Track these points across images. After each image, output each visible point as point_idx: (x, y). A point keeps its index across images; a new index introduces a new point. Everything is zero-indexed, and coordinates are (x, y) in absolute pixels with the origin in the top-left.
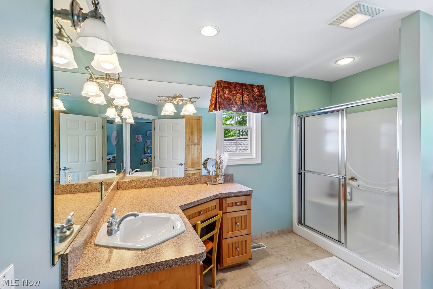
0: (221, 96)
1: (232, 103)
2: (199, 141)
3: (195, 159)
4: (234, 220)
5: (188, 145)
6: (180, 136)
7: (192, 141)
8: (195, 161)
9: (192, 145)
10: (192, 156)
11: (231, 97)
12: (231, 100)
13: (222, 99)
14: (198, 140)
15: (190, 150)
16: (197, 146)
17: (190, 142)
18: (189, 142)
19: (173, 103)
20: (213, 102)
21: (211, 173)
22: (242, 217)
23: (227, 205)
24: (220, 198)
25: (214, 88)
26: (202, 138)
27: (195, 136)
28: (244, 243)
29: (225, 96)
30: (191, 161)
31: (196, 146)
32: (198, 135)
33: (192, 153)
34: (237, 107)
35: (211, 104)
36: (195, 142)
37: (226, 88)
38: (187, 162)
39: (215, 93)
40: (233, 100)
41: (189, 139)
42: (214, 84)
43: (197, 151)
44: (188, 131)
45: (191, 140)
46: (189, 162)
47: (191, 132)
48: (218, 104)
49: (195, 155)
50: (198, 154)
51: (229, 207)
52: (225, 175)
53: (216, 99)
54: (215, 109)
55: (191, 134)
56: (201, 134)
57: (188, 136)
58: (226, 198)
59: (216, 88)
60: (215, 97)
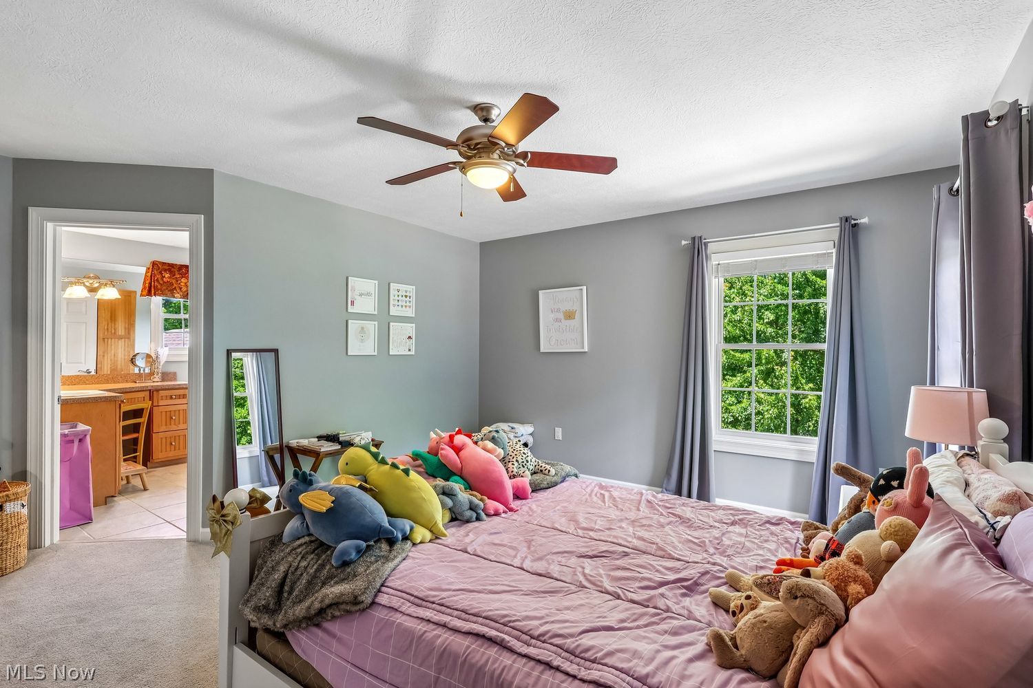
0: (157, 280)
1: (175, 288)
2: (129, 333)
3: (119, 363)
4: (168, 413)
5: (104, 339)
6: (86, 323)
7: (113, 331)
8: (119, 367)
9: (113, 340)
10: (113, 357)
11: (174, 281)
12: (173, 284)
13: (159, 283)
14: (127, 331)
15: (109, 346)
16: (123, 340)
17: (110, 333)
18: (106, 333)
19: (85, 285)
20: (147, 285)
21: (142, 370)
22: (179, 410)
23: (160, 398)
24: (150, 390)
25: (149, 269)
26: (134, 327)
27: (120, 324)
28: (182, 438)
29: (165, 280)
30: (109, 366)
31: (121, 343)
32: (127, 321)
33: (113, 352)
34: (181, 293)
35: (144, 288)
36: (120, 334)
37: (165, 270)
38: (101, 368)
39: (149, 274)
40: (175, 285)
41: (106, 328)
42: (149, 265)
43: (124, 350)
44: (103, 315)
45: (110, 330)
46: (106, 368)
47: (111, 317)
48: (153, 289)
49: (120, 354)
50: (126, 354)
51: (162, 399)
52: (163, 373)
53: (150, 284)
54: (149, 294)
55: (111, 319)
56: (134, 321)
57: (104, 324)
58: (158, 391)
59: (151, 270)
60: (149, 280)
